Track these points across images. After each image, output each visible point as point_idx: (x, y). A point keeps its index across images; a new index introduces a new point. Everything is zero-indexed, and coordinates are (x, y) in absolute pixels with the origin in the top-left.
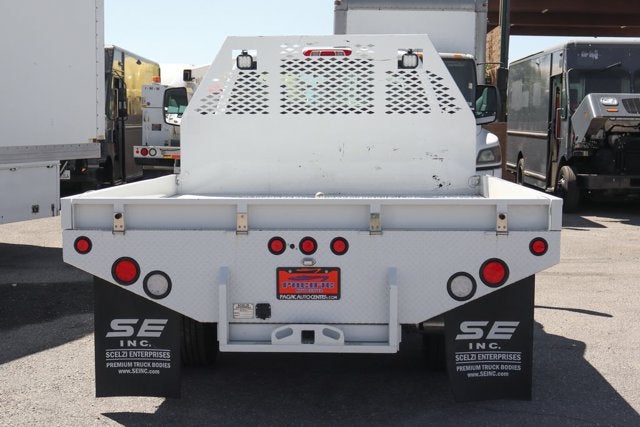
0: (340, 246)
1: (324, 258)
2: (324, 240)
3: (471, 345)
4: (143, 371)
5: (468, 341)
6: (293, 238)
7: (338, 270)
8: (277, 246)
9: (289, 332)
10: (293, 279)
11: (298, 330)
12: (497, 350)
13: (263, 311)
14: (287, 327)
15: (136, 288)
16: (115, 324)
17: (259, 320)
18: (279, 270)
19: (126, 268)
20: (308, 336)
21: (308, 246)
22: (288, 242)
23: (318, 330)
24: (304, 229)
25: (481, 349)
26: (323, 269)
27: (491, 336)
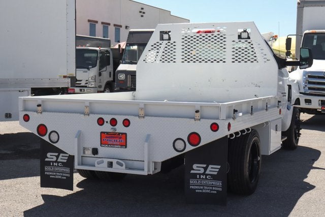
0: (127, 123)
1: (120, 128)
2: (120, 120)
3: (198, 176)
4: (60, 177)
5: (196, 174)
6: (107, 118)
7: (126, 134)
8: (101, 122)
9: (102, 162)
10: (107, 137)
11: (106, 161)
12: (211, 179)
13: (95, 151)
14: (102, 159)
15: (46, 138)
16: (49, 155)
17: (93, 156)
18: (102, 133)
19: (42, 129)
20: (110, 165)
21: (114, 122)
22: (105, 120)
23: (114, 161)
24: (112, 114)
25: (203, 179)
26: (119, 133)
27: (208, 172)
